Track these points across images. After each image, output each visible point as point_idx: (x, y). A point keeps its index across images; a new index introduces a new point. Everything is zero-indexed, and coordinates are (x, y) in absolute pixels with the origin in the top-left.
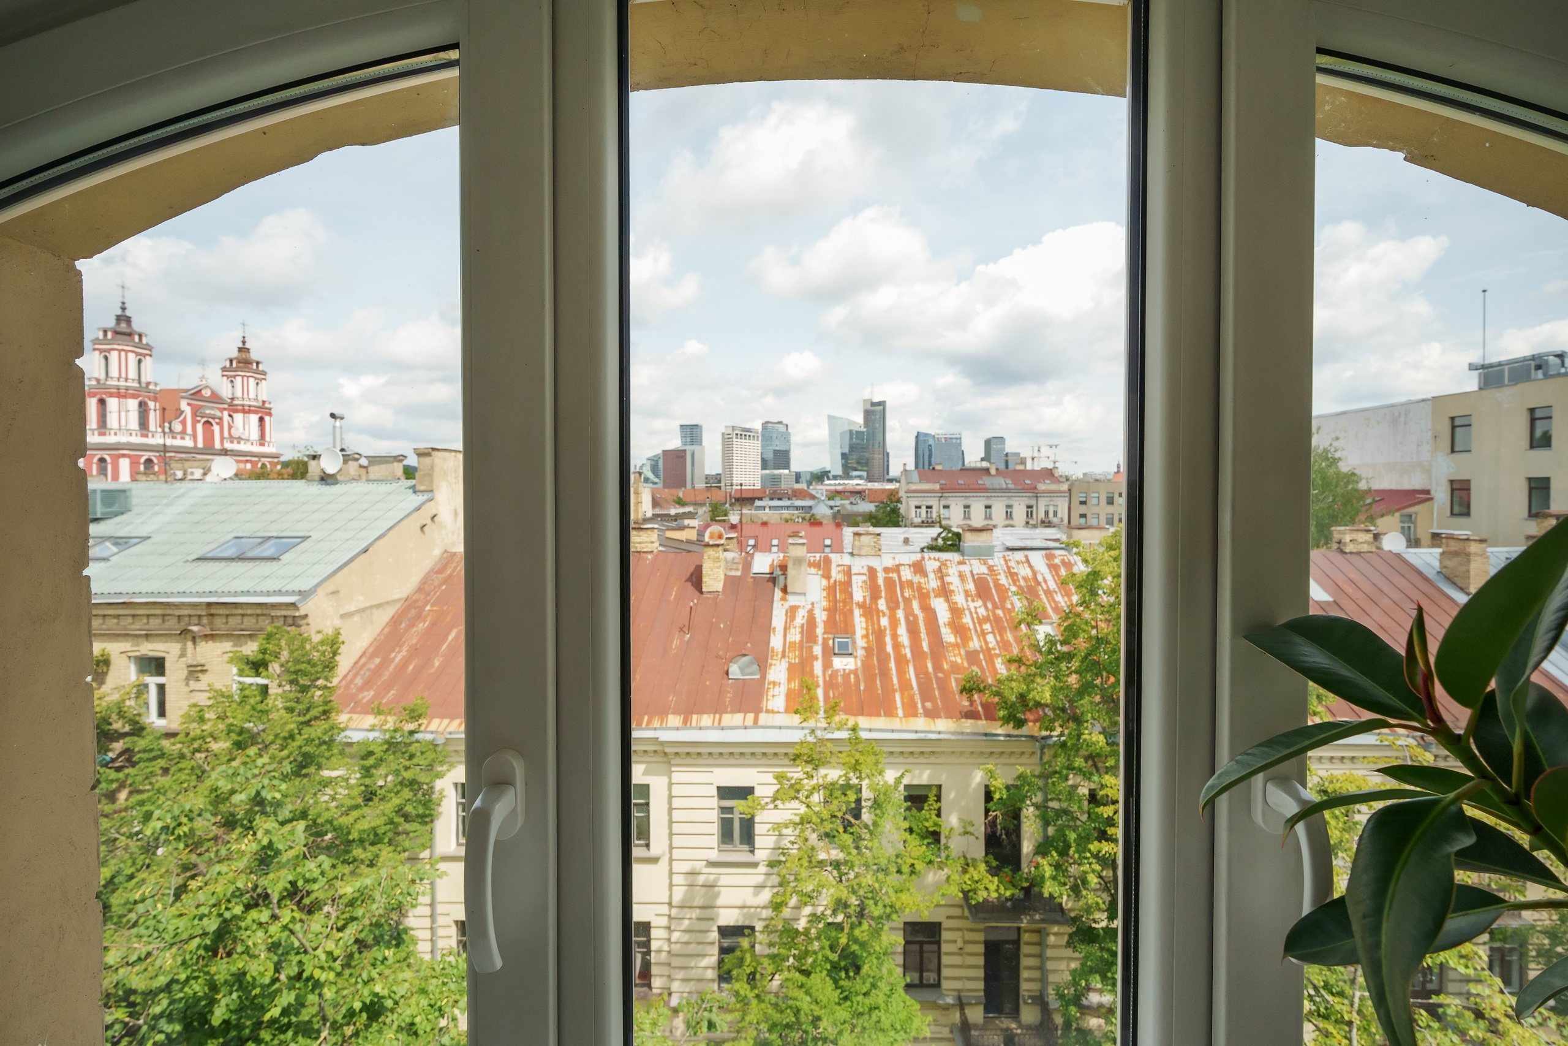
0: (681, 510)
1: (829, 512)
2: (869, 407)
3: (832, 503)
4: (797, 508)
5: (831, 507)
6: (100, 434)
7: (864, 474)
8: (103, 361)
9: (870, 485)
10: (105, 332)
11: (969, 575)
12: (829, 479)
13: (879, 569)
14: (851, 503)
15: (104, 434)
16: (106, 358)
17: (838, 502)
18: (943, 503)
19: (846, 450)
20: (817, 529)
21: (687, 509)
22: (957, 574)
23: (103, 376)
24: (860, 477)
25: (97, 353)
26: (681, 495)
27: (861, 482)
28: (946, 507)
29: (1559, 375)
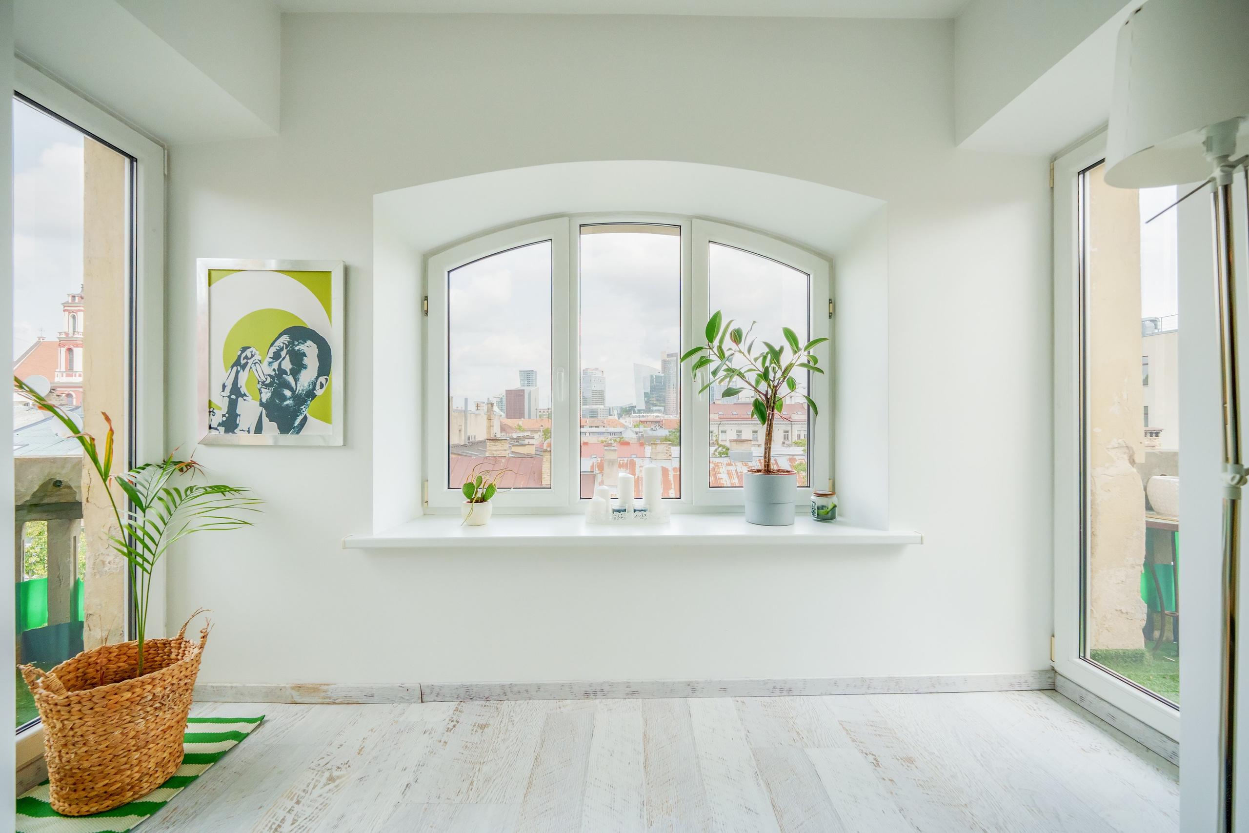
0: (521, 434)
1: (635, 436)
2: (665, 358)
3: (637, 430)
4: (610, 433)
5: (637, 433)
6: (67, 376)
7: (662, 408)
8: (71, 319)
9: (666, 417)
10: (74, 297)
11: (734, 472)
12: (635, 412)
13: (670, 469)
14: (652, 429)
15: (71, 376)
16: (74, 317)
17: (641, 429)
18: (721, 428)
19: (648, 391)
20: (625, 447)
21: (526, 434)
22: (726, 472)
23: (71, 331)
24: (659, 411)
25: (67, 313)
26: (521, 423)
27: (659, 415)
28: (724, 432)
29: (1153, 334)
